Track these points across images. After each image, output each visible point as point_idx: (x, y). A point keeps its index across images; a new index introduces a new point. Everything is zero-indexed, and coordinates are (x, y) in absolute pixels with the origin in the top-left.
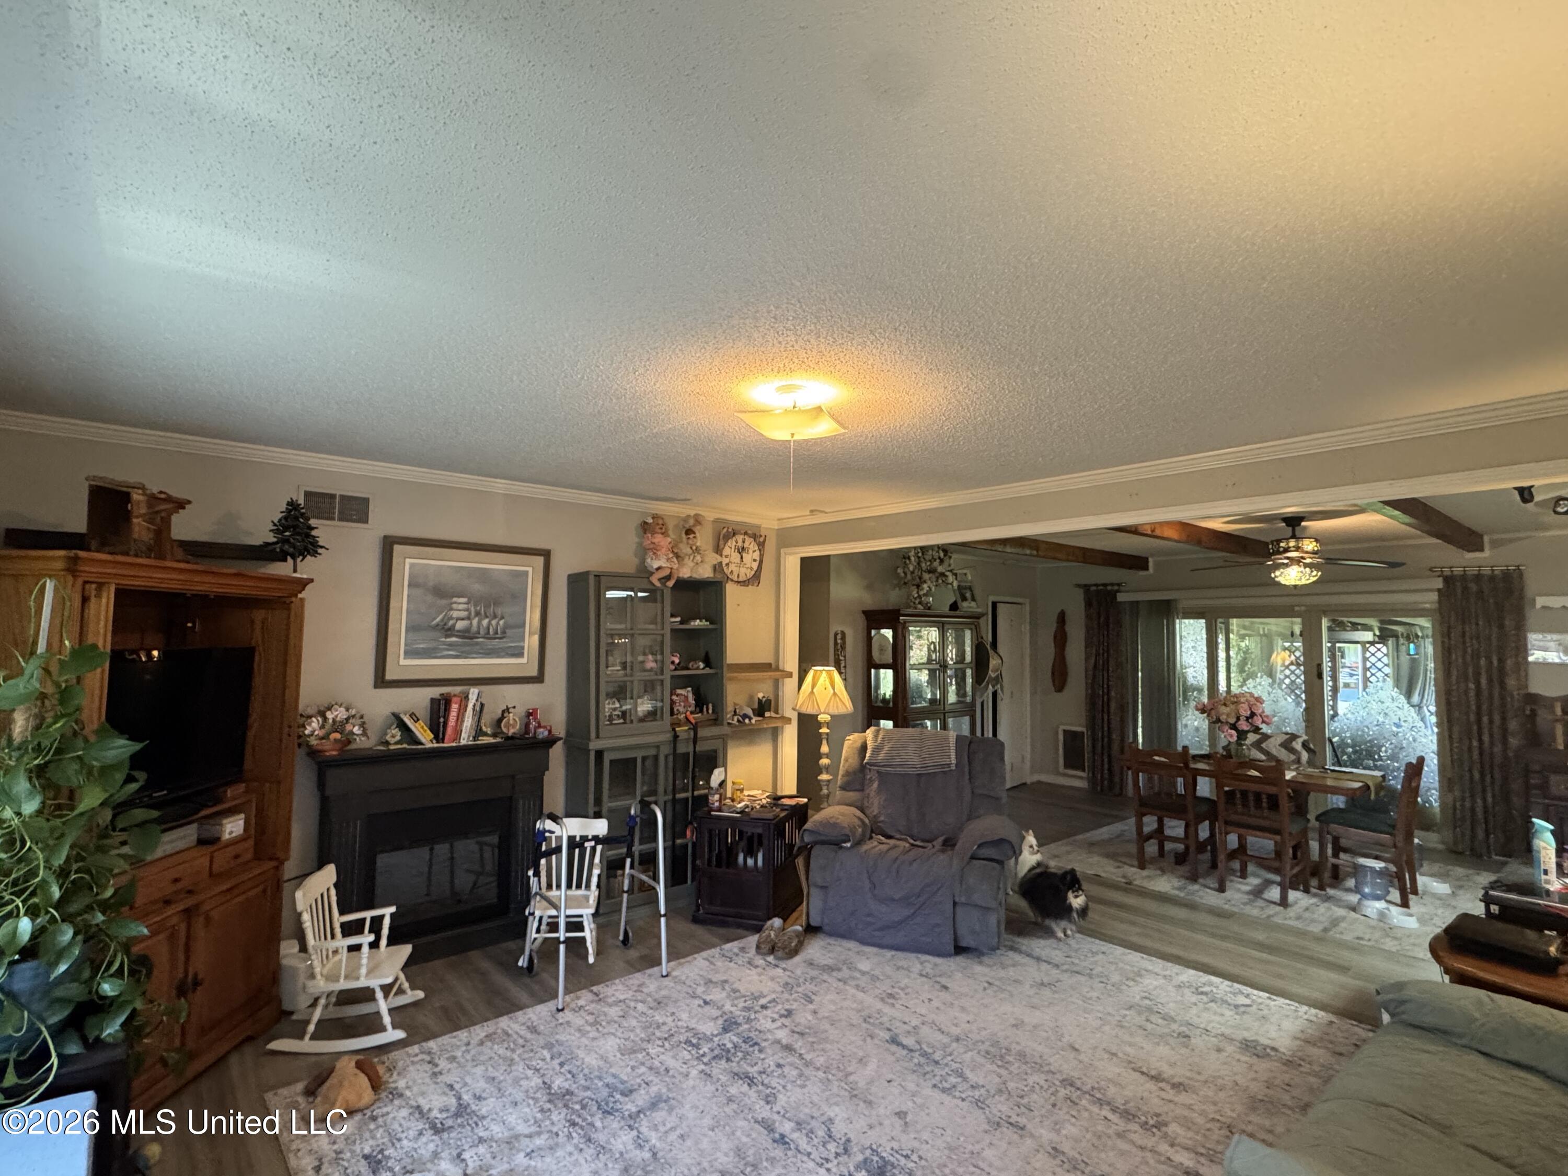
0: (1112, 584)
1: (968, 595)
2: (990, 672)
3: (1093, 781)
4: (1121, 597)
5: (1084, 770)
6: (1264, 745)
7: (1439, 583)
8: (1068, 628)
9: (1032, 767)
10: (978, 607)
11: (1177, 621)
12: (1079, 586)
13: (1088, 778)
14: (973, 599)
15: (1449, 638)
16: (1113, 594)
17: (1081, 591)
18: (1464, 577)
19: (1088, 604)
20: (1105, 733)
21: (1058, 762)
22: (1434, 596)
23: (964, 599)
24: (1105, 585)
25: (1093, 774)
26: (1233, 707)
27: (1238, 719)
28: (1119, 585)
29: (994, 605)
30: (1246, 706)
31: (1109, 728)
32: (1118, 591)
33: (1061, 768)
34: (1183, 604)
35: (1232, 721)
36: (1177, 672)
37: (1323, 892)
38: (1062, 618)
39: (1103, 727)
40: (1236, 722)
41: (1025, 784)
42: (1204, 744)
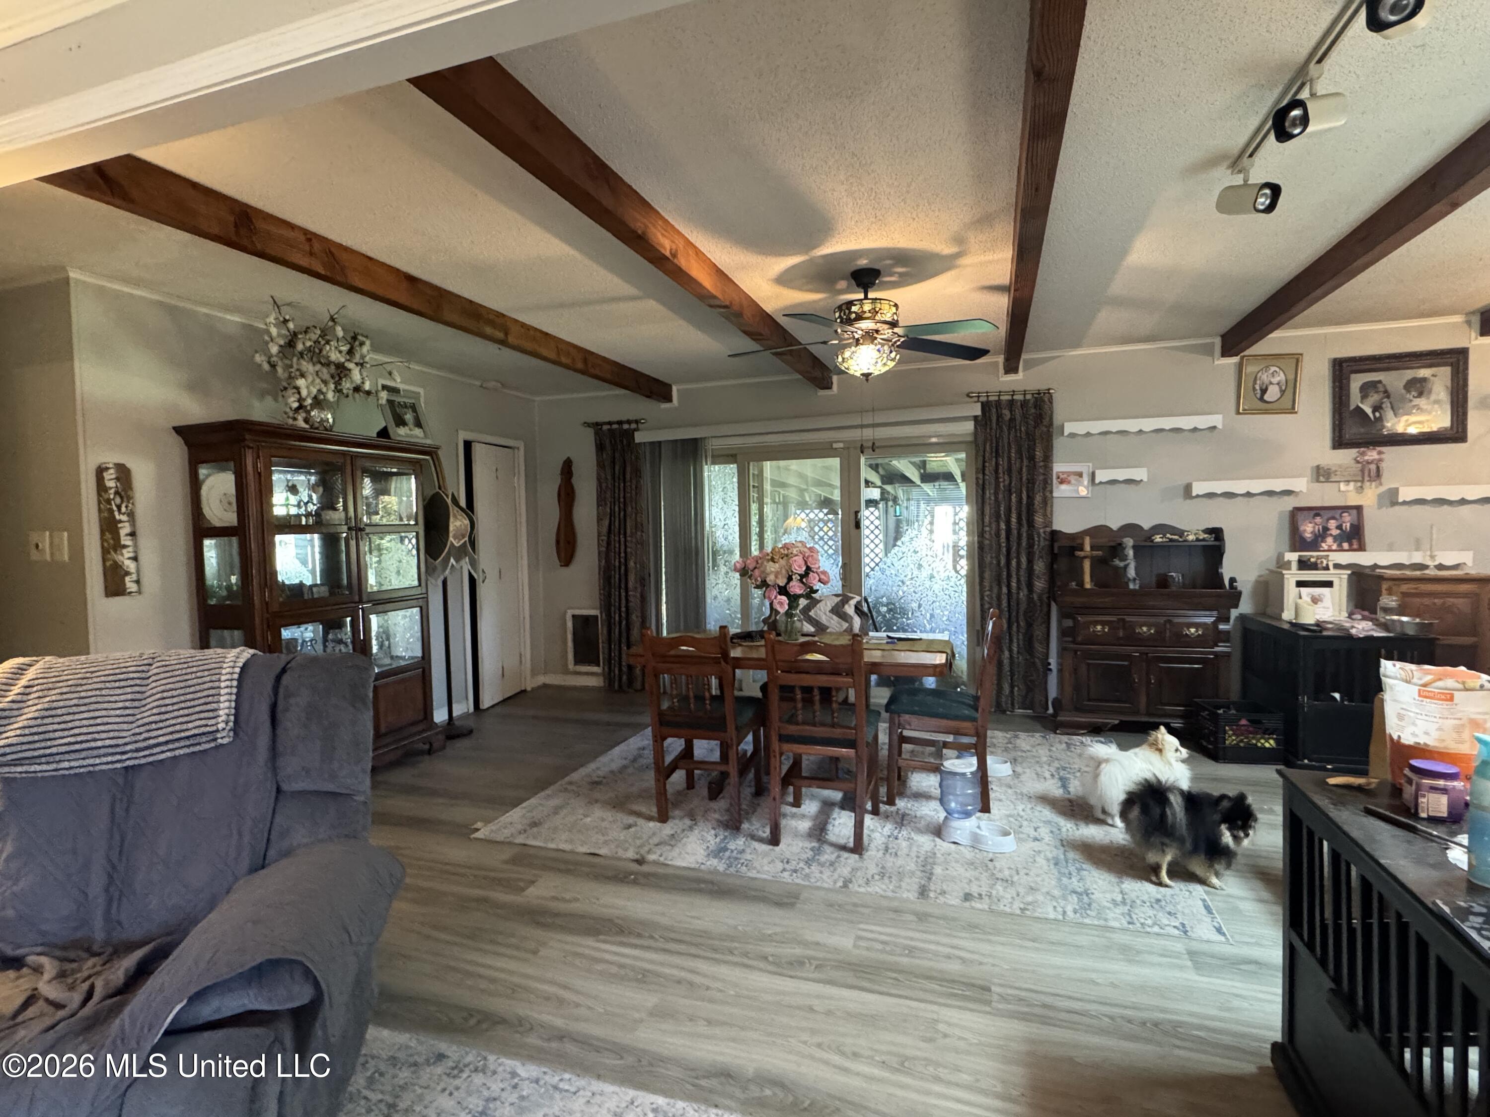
0: (629, 422)
1: (409, 417)
2: (451, 539)
3: (609, 677)
4: (640, 437)
5: (598, 665)
6: (812, 613)
7: (977, 411)
8: (574, 480)
9: (532, 670)
10: (426, 436)
11: (706, 468)
12: (587, 425)
13: (603, 674)
14: (418, 424)
15: (984, 474)
16: (630, 434)
17: (590, 433)
18: (998, 403)
19: (600, 447)
20: (623, 615)
21: (566, 659)
22: (970, 426)
23: (400, 422)
24: (620, 423)
25: (610, 668)
26: (783, 562)
27: (790, 579)
28: (637, 422)
29: (468, 445)
30: (799, 560)
31: (627, 607)
32: (637, 430)
33: (571, 666)
34: (714, 444)
35: (782, 582)
36: (706, 533)
37: (893, 809)
38: (567, 468)
39: (620, 607)
40: (788, 583)
41: (524, 691)
42: (736, 618)
